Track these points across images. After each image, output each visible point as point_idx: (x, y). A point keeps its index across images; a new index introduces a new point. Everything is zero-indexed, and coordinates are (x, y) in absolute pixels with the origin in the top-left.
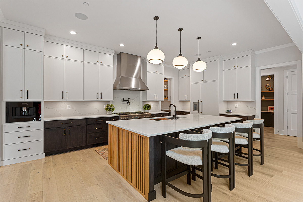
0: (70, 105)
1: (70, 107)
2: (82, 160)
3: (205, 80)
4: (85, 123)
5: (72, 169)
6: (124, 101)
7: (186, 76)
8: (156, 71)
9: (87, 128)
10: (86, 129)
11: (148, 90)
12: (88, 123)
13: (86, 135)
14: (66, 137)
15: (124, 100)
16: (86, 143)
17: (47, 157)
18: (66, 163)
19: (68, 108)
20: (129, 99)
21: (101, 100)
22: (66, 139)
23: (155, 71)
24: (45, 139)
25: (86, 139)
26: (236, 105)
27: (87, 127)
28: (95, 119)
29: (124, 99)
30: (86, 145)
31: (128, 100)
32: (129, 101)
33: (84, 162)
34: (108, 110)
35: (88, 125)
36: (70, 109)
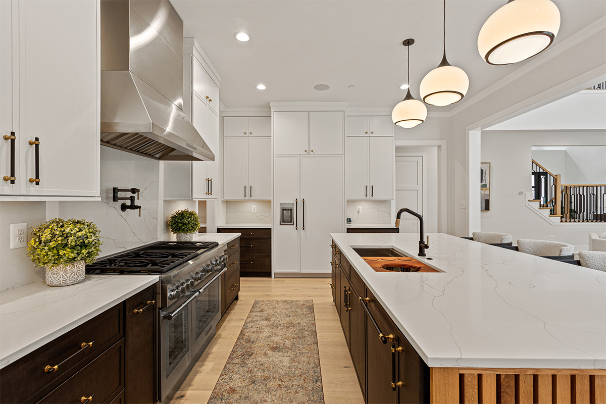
3: (312, 151)
7: (248, 135)
8: (208, 99)
11: (213, 158)
15: (120, 194)
20: (134, 191)
26: (359, 208)
32: (132, 199)
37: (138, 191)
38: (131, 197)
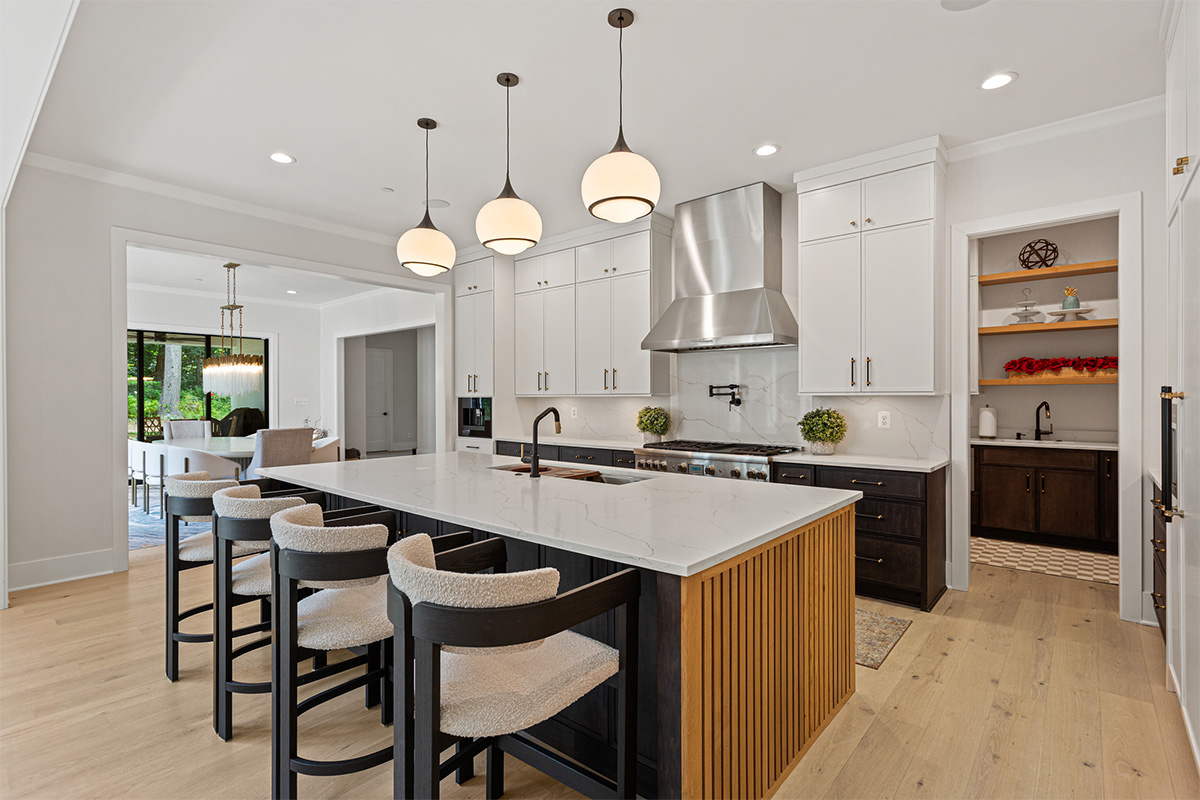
6: (712, 395)
15: (716, 391)
20: (733, 387)
21: (616, 392)
29: (711, 388)
31: (731, 391)
32: (733, 394)
37: (737, 387)
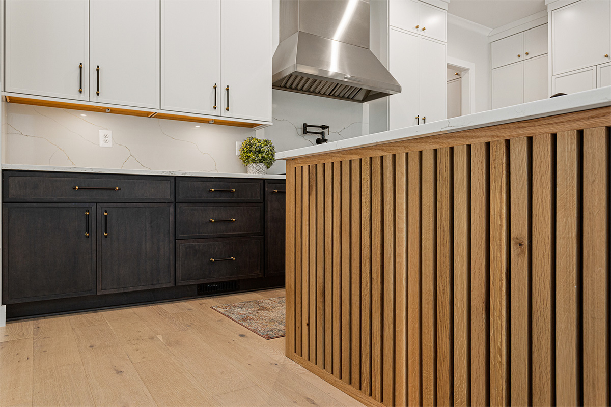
0: (109, 133)
1: (110, 139)
2: (160, 337)
4: (165, 193)
5: (119, 372)
6: (305, 132)
7: (524, 57)
8: (420, 28)
9: (178, 216)
10: (172, 218)
11: (399, 90)
12: (181, 197)
13: (172, 246)
14: (94, 247)
15: (308, 129)
16: (172, 278)
17: (17, 325)
18: (91, 347)
19: (102, 143)
20: (324, 127)
21: (228, 114)
22: (94, 253)
23: (417, 27)
24: (6, 246)
25: (172, 262)
27: (178, 210)
28: (208, 184)
30: (171, 285)
31: (320, 130)
32: (322, 134)
33: (169, 344)
34: (254, 161)
35: (181, 205)
36: (110, 144)
37: (328, 127)
38: (322, 132)
